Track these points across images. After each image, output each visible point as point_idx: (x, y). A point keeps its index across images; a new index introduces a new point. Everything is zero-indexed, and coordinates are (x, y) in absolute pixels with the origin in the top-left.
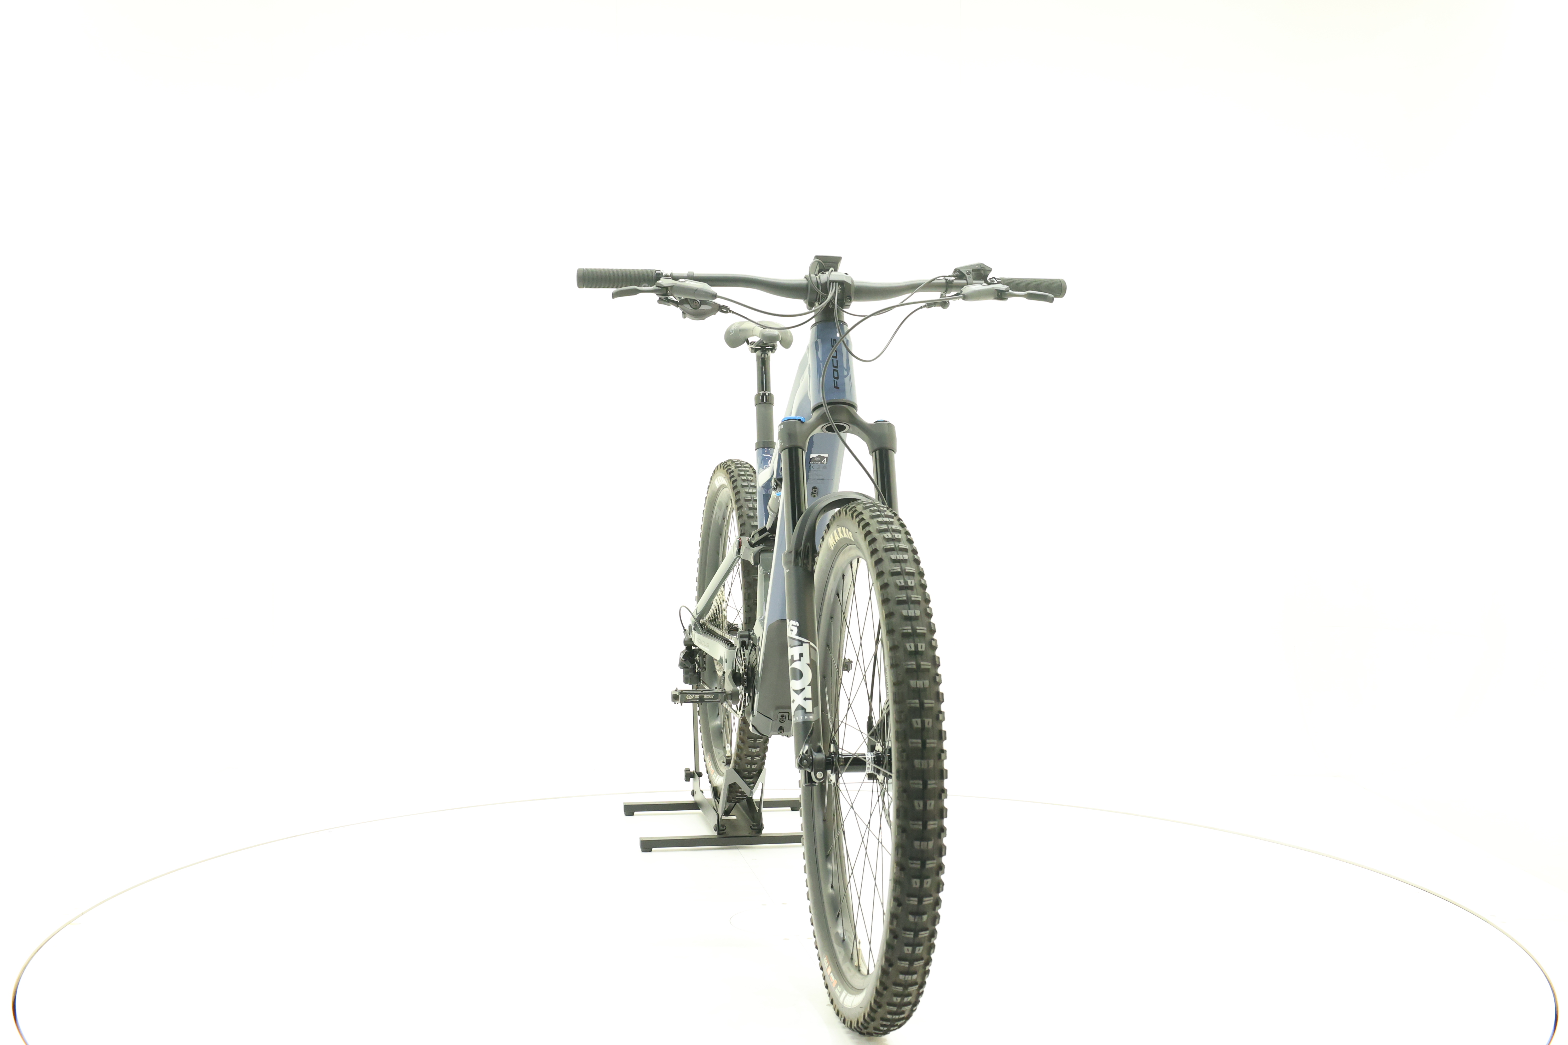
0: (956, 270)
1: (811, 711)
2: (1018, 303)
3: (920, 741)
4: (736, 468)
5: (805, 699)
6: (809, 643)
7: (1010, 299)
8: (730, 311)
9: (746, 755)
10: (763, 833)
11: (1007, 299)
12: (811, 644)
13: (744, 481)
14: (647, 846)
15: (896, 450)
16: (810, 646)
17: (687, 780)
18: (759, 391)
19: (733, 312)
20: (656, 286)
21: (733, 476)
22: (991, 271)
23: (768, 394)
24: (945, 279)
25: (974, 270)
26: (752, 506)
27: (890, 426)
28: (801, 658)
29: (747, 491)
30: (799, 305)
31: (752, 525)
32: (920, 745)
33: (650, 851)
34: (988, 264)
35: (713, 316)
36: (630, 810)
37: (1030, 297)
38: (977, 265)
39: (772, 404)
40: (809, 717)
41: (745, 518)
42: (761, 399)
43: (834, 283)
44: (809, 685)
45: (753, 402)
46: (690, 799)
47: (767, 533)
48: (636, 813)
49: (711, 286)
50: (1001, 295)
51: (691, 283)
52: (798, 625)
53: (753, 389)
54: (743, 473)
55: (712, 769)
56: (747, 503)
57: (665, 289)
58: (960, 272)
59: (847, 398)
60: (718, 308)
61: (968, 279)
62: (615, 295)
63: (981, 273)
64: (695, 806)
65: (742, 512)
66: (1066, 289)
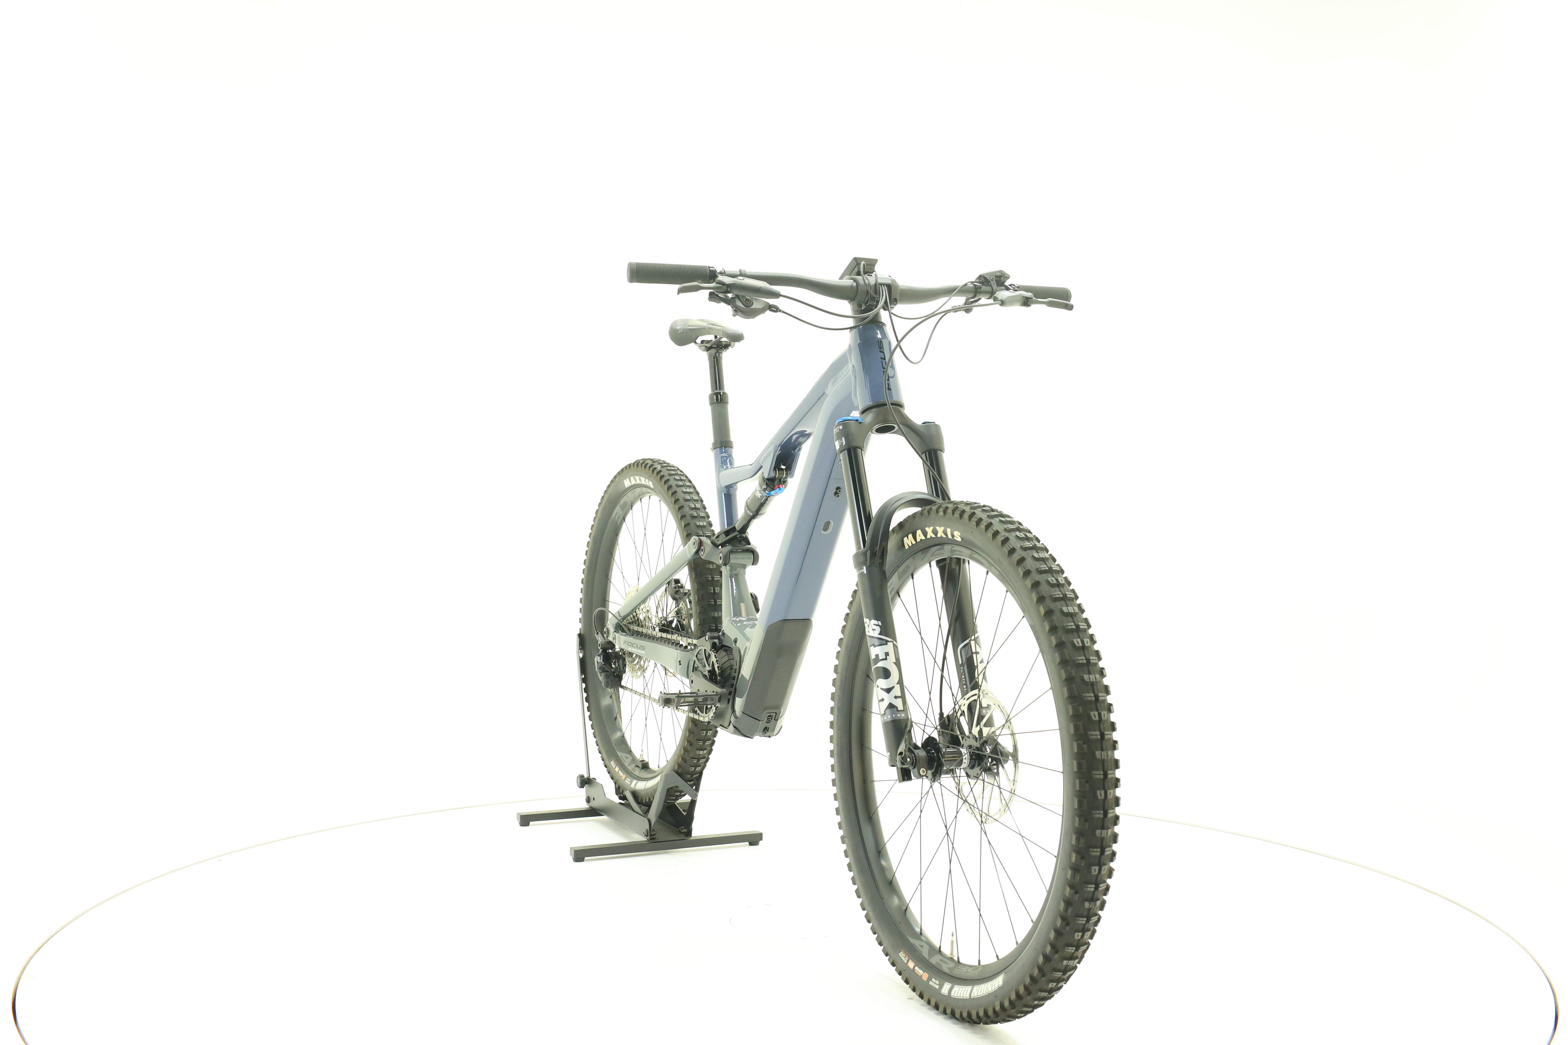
0: (980, 277)
1: (903, 709)
2: (1039, 310)
3: (1098, 733)
4: (662, 467)
5: (896, 697)
6: (892, 642)
7: (1033, 306)
8: (780, 311)
9: (692, 758)
10: (693, 835)
11: (1030, 306)
12: (894, 642)
13: (678, 480)
14: (580, 855)
15: (944, 449)
16: (894, 644)
17: (582, 786)
18: (712, 390)
19: (783, 312)
20: (716, 283)
21: (663, 476)
22: (1009, 278)
23: (723, 393)
24: (974, 285)
25: (996, 277)
26: (693, 506)
27: (937, 427)
28: (887, 657)
29: (685, 490)
30: (845, 307)
31: (698, 525)
32: (1099, 737)
33: (583, 860)
34: (1007, 271)
35: (762, 314)
36: (526, 820)
37: (1050, 304)
38: (999, 271)
39: (727, 403)
40: (901, 715)
41: (689, 518)
42: (715, 398)
43: (882, 286)
44: (897, 684)
45: (707, 401)
46: (584, 806)
47: (737, 533)
48: (531, 823)
49: (771, 284)
50: (1026, 302)
51: (750, 281)
52: (880, 624)
53: (706, 388)
54: (673, 472)
55: (622, 774)
56: (688, 503)
57: (726, 286)
58: (985, 278)
59: (895, 399)
60: (768, 307)
61: (993, 286)
62: (681, 291)
63: (1000, 279)
64: (592, 812)
65: (684, 512)
66: (1071, 297)
